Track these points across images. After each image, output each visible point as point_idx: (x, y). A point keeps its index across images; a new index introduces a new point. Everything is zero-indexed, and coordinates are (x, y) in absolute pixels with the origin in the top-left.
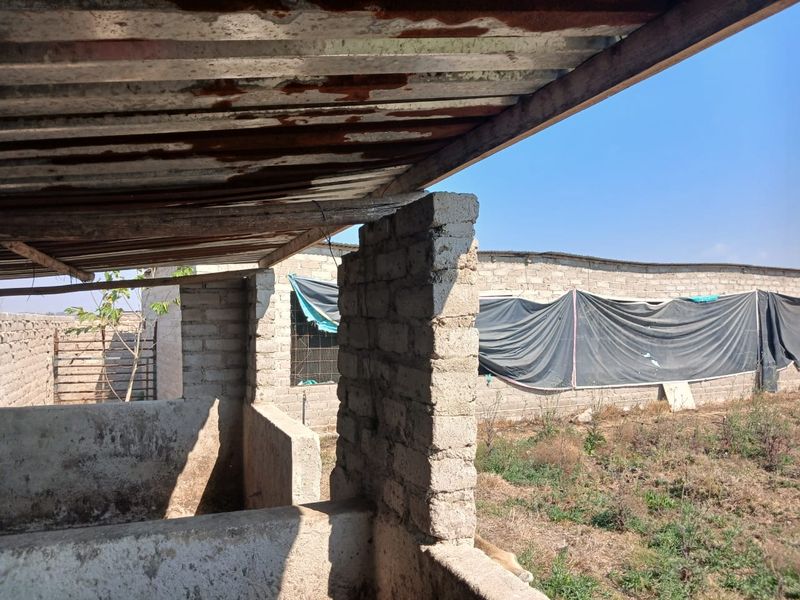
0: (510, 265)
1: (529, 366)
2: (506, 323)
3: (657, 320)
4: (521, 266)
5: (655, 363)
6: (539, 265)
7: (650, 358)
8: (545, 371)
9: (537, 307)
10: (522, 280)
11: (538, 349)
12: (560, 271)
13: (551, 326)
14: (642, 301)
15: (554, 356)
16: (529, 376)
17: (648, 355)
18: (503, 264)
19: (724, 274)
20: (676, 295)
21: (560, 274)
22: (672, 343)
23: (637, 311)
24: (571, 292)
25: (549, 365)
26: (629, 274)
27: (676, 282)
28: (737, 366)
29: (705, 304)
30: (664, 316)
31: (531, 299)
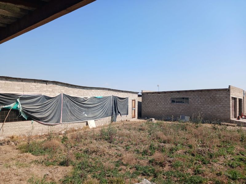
0: (41, 84)
1: (47, 117)
2: (39, 103)
3: (87, 103)
4: (45, 85)
5: (86, 115)
6: (51, 85)
7: (85, 114)
8: (52, 118)
9: (50, 98)
10: (45, 89)
11: (50, 111)
12: (58, 87)
13: (55, 104)
14: (82, 97)
15: (55, 114)
16: (46, 120)
17: (84, 113)
18: (39, 84)
19: (104, 91)
20: (92, 96)
21: (58, 88)
22: (91, 109)
23: (81, 100)
24: (61, 94)
25: (53, 116)
26: (79, 89)
27: (92, 92)
28: (107, 116)
29: (99, 99)
30: (89, 101)
31: (48, 96)
